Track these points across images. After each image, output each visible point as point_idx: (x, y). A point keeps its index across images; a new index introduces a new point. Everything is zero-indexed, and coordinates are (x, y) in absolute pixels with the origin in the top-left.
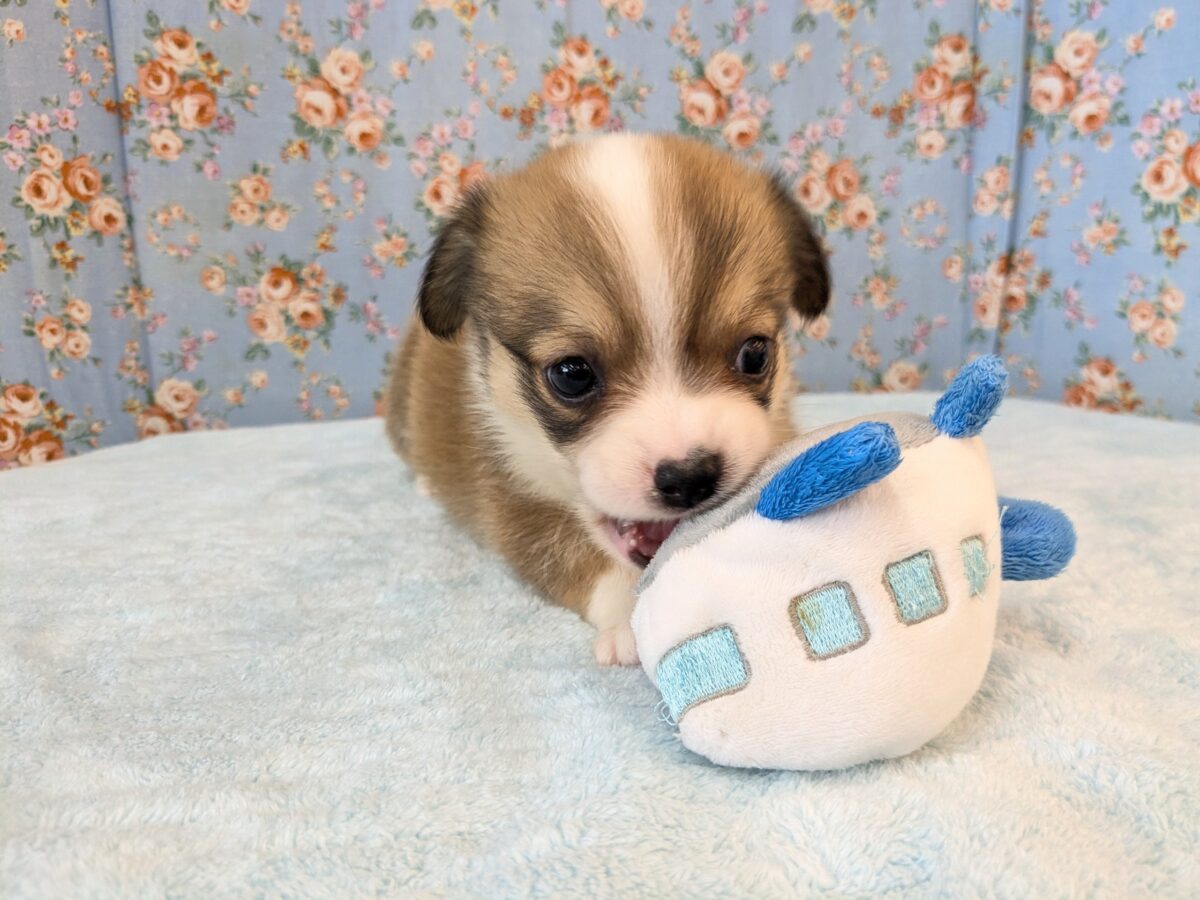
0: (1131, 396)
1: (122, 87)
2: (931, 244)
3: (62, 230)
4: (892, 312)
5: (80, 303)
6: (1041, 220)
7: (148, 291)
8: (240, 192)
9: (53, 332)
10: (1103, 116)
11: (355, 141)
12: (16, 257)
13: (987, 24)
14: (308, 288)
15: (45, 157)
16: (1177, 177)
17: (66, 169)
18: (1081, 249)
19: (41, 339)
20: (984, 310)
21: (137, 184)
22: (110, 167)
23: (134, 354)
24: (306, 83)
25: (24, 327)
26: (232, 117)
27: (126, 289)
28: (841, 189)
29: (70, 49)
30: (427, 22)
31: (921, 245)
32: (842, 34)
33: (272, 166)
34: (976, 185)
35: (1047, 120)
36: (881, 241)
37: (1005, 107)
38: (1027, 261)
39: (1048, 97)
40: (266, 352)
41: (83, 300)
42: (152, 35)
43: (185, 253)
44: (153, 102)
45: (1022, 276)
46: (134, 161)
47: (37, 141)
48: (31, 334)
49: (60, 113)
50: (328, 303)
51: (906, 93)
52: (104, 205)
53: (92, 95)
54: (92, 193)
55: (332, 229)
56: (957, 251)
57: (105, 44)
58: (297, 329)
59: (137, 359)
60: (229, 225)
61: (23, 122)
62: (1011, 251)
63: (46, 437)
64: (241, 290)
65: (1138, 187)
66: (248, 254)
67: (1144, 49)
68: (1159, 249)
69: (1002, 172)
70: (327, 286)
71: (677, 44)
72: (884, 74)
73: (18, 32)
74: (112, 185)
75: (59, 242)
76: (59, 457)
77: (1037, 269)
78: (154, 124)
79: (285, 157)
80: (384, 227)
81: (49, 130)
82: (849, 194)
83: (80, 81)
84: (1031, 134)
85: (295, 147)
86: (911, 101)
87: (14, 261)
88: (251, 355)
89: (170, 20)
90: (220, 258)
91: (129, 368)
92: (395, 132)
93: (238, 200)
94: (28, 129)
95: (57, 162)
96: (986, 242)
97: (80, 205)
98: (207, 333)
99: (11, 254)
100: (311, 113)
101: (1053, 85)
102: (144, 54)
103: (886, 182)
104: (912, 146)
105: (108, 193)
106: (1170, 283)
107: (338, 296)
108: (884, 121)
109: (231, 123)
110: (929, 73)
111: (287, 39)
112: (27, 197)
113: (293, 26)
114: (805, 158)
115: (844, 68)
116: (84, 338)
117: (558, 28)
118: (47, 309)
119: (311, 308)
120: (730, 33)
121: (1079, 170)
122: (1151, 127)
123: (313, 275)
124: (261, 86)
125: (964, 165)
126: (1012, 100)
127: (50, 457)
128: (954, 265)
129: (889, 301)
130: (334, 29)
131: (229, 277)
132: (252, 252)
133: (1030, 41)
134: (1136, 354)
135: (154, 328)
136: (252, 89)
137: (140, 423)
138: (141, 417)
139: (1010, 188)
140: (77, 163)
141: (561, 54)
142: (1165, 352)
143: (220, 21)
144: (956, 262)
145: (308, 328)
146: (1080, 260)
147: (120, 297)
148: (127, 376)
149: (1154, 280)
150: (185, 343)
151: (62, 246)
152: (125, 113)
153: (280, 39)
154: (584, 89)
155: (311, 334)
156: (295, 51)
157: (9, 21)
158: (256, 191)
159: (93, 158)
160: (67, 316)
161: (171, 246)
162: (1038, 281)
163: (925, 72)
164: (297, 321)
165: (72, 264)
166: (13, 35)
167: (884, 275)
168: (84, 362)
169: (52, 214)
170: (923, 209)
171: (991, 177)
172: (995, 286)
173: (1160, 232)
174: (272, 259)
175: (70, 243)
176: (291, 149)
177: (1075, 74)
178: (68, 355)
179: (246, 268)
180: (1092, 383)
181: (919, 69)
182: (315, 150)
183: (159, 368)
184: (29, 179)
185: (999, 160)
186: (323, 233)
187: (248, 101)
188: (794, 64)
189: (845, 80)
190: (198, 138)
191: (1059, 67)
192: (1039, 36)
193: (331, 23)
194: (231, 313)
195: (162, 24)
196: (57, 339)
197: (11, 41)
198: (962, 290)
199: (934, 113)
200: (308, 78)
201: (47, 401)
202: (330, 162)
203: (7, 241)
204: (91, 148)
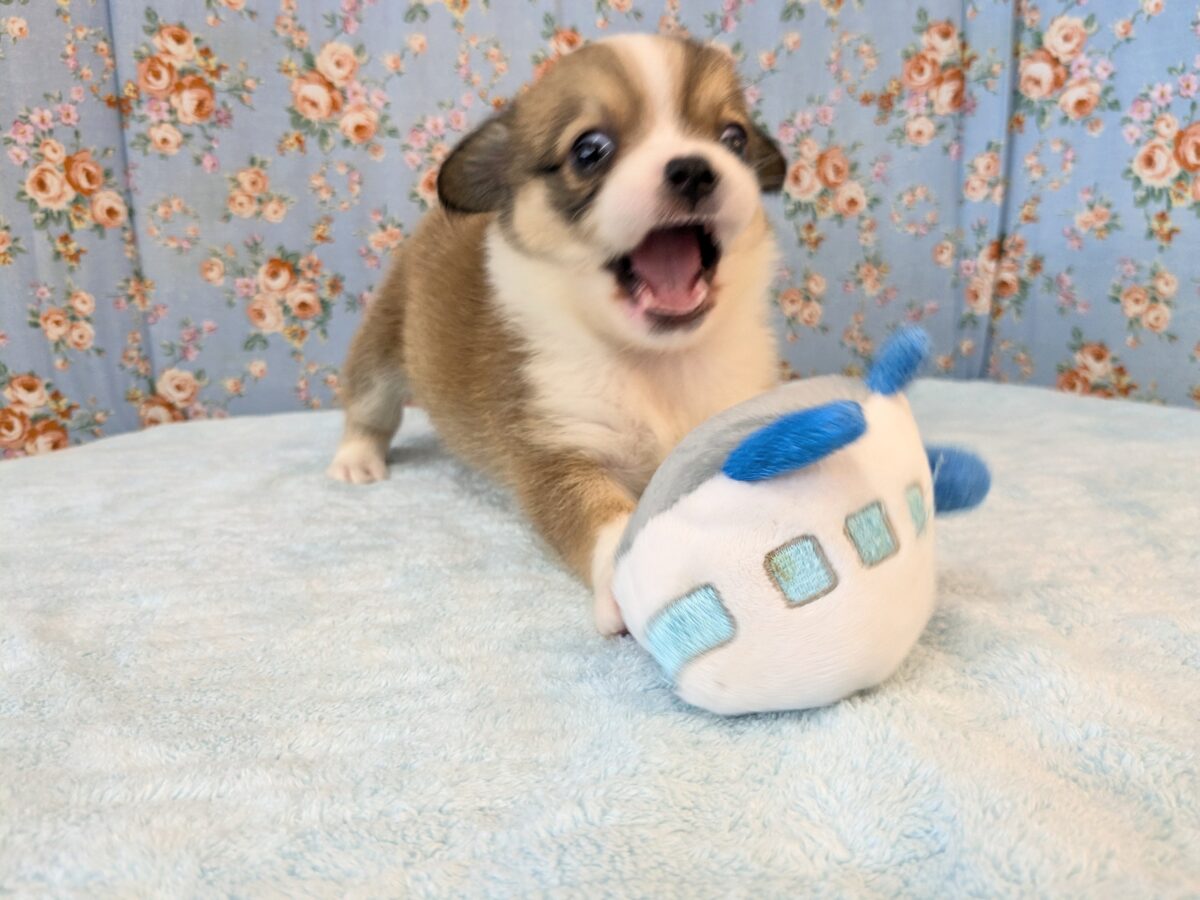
0: (1126, 380)
1: (122, 82)
2: (922, 230)
3: (65, 222)
4: (884, 298)
5: (83, 295)
6: (1032, 205)
7: (148, 282)
8: (238, 185)
9: (57, 323)
10: (1094, 101)
11: (351, 135)
12: (20, 250)
13: (975, 10)
14: (306, 279)
15: (48, 151)
16: (1169, 161)
17: (68, 163)
18: (1073, 234)
19: (45, 331)
20: (976, 296)
21: (138, 179)
22: (112, 161)
23: (136, 345)
24: (302, 77)
25: (30, 319)
26: (229, 111)
27: (127, 281)
28: (831, 176)
29: (71, 46)
30: (420, 15)
31: (912, 231)
32: (830, 22)
33: (269, 159)
34: (967, 170)
35: (1037, 105)
36: (872, 227)
37: (995, 93)
38: (1018, 247)
39: (1037, 82)
40: (265, 342)
41: (87, 292)
42: (150, 31)
43: (185, 245)
44: (153, 98)
45: (1014, 261)
46: (134, 155)
47: (40, 136)
48: (36, 325)
49: (63, 108)
50: (326, 293)
51: (895, 80)
52: (106, 199)
53: (93, 90)
54: (94, 187)
55: (328, 220)
56: (948, 237)
57: (105, 40)
58: (294, 319)
59: (139, 350)
60: (227, 218)
61: (26, 118)
62: (1003, 236)
63: (51, 426)
64: (240, 281)
65: (1130, 171)
66: (246, 245)
67: (1132, 34)
68: (1151, 233)
69: (992, 157)
70: (324, 276)
72: (872, 61)
73: (21, 29)
74: (114, 179)
75: (62, 235)
76: (65, 446)
77: (1029, 254)
78: (154, 118)
79: (281, 149)
80: (380, 218)
81: (51, 125)
82: (840, 181)
83: (81, 77)
84: (1021, 118)
85: (292, 140)
86: (900, 88)
87: (19, 254)
88: (251, 344)
89: (168, 16)
90: (219, 250)
91: (132, 359)
92: (389, 124)
93: (236, 193)
94: (31, 124)
95: (59, 157)
96: (977, 227)
97: (82, 198)
98: (207, 324)
99: (15, 247)
100: (307, 106)
101: (1042, 70)
102: (144, 50)
103: (876, 169)
104: (902, 133)
105: (110, 187)
106: (1162, 268)
107: (335, 286)
108: (873, 109)
109: (229, 117)
110: (918, 59)
111: (282, 33)
112: (31, 191)
113: (288, 21)
114: (795, 145)
115: (833, 55)
116: (88, 329)
117: (549, 20)
118: (52, 301)
119: (309, 298)
120: (718, 23)
121: (1069, 155)
122: (1141, 111)
123: (310, 266)
124: (257, 81)
125: (954, 151)
126: (1002, 85)
127: (56, 446)
128: (945, 251)
129: (880, 288)
130: (329, 23)
131: (228, 269)
132: (251, 243)
133: (1018, 27)
134: (1130, 339)
135: (156, 319)
136: (249, 83)
137: (142, 413)
138: (143, 406)
139: (1001, 174)
140: (78, 157)
141: (551, 45)
142: (1160, 337)
143: (217, 17)
144: (947, 248)
145: (305, 318)
146: (1072, 245)
147: (122, 288)
148: (130, 366)
149: (1147, 264)
150: (185, 334)
151: (65, 239)
152: (125, 108)
153: (275, 34)
155: (309, 324)
156: (291, 46)
157: (12, 19)
158: (254, 183)
159: (95, 153)
160: (71, 308)
161: (172, 238)
162: (1029, 266)
163: (914, 59)
164: (295, 311)
165: (76, 257)
166: (17, 32)
167: (875, 262)
168: (88, 353)
169: (55, 207)
170: (913, 195)
171: (981, 163)
172: (986, 271)
173: (1153, 217)
174: (269, 250)
175: (73, 236)
176: (287, 142)
177: (1064, 59)
178: (72, 346)
179: (244, 259)
180: (1086, 368)
181: (907, 56)
182: (311, 142)
183: (160, 358)
184: (32, 173)
185: (989, 146)
186: (319, 224)
187: (245, 95)
188: (783, 53)
189: (833, 68)
190: (197, 131)
191: (1048, 53)
192: (1028, 22)
193: (325, 17)
194: (230, 304)
195: (160, 20)
196: (61, 330)
197: (15, 39)
198: (953, 276)
199: (923, 99)
200: (304, 72)
201: (52, 391)
202: (326, 154)
203: (13, 234)
204: (92, 143)
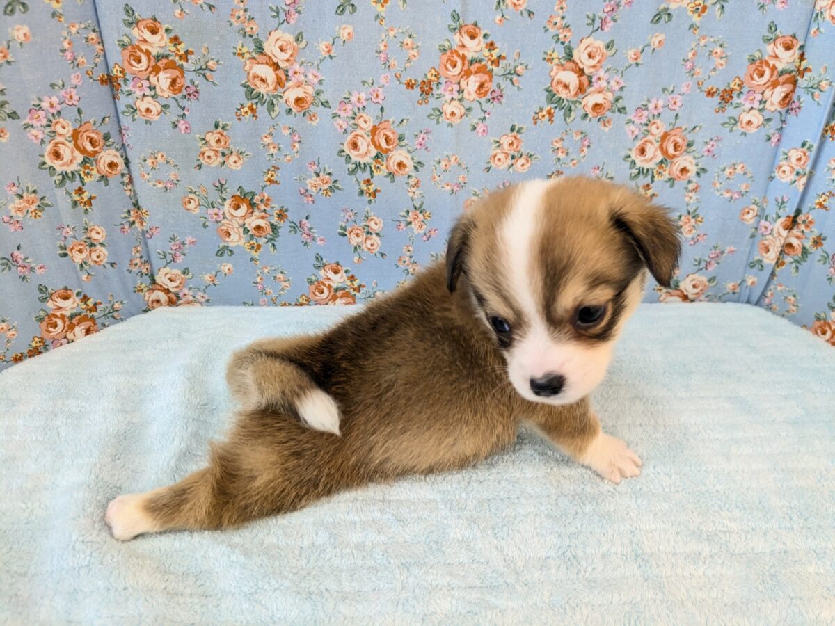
1: (111, 64)
2: (736, 196)
3: (78, 178)
4: (696, 240)
5: (97, 228)
6: (828, 197)
7: (144, 211)
8: (207, 143)
9: (80, 251)
11: (292, 104)
12: (47, 205)
13: (818, 31)
14: (259, 210)
15: (59, 129)
17: (75, 135)
19: (72, 258)
20: (767, 249)
21: (129, 138)
23: (138, 255)
24: (253, 59)
25: (59, 252)
26: (197, 86)
27: (129, 212)
28: (671, 150)
29: (67, 41)
30: (349, 9)
31: (728, 195)
32: (693, 27)
33: (229, 123)
34: (781, 157)
36: (696, 191)
37: (819, 104)
38: (808, 224)
40: (231, 251)
41: (99, 226)
42: (130, 24)
43: (169, 186)
44: (136, 77)
45: (803, 232)
46: (126, 121)
47: (51, 118)
48: (66, 255)
49: (66, 93)
51: (738, 78)
52: (107, 156)
53: (89, 74)
54: (97, 149)
55: (276, 168)
56: (755, 202)
57: (94, 31)
58: (252, 237)
59: (141, 257)
60: (200, 166)
61: (39, 105)
62: (798, 212)
63: (85, 319)
64: (211, 211)
66: (214, 186)
69: (804, 153)
70: (273, 208)
71: (552, 31)
72: (723, 62)
73: (25, 35)
74: (111, 140)
75: (77, 188)
76: (94, 332)
77: (815, 231)
78: (139, 93)
79: (238, 115)
80: (315, 168)
81: (59, 108)
82: (677, 154)
83: (78, 65)
85: (246, 109)
86: (741, 85)
87: (46, 208)
88: (220, 253)
89: (143, 12)
90: (194, 189)
91: (136, 264)
92: (322, 98)
93: (205, 148)
94: (43, 110)
95: (68, 131)
96: (780, 201)
97: (89, 159)
98: (188, 239)
99: (43, 204)
100: (257, 82)
102: (126, 40)
103: (709, 147)
104: (736, 121)
105: (109, 146)
107: (281, 215)
108: (715, 101)
109: (197, 91)
110: (761, 63)
111: (236, 23)
112: (49, 161)
113: (241, 13)
114: (647, 125)
115: (690, 55)
116: (103, 251)
117: (455, 15)
118: (74, 237)
119: (262, 223)
120: (599, 23)
123: (262, 201)
124: (217, 62)
125: (774, 139)
126: (826, 98)
127: (88, 332)
128: (751, 212)
129: (695, 233)
130: (274, 14)
131: (202, 202)
132: (217, 184)
135: (151, 235)
136: (211, 64)
137: (147, 298)
138: (147, 294)
139: (808, 169)
140: (83, 129)
141: (456, 38)
143: (182, 10)
144: (753, 210)
145: (260, 236)
147: (125, 218)
148: (136, 270)
150: (173, 245)
151: (80, 191)
152: (115, 84)
153: (231, 24)
154: (473, 66)
155: (262, 241)
156: (243, 33)
157: (17, 27)
158: (218, 141)
159: (95, 123)
160: (89, 238)
161: (159, 181)
162: (813, 240)
163: (758, 63)
164: (252, 232)
165: (88, 202)
166: (22, 38)
167: (694, 216)
168: (104, 266)
169: (69, 170)
170: (734, 170)
171: (794, 155)
172: (779, 235)
174: (232, 190)
175: (85, 188)
176: (243, 110)
178: (92, 264)
179: (214, 196)
181: (752, 60)
182: (262, 110)
183: (157, 261)
184: (49, 147)
185: (804, 144)
186: (269, 171)
187: (208, 74)
188: (649, 50)
189: (689, 64)
190: (172, 103)
193: (272, 9)
194: (205, 226)
195: (136, 14)
196: (83, 256)
197: (21, 43)
198: (753, 230)
199: (759, 97)
200: (254, 54)
201: (82, 297)
202: (273, 119)
203: (39, 196)
204: (92, 116)
